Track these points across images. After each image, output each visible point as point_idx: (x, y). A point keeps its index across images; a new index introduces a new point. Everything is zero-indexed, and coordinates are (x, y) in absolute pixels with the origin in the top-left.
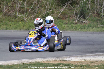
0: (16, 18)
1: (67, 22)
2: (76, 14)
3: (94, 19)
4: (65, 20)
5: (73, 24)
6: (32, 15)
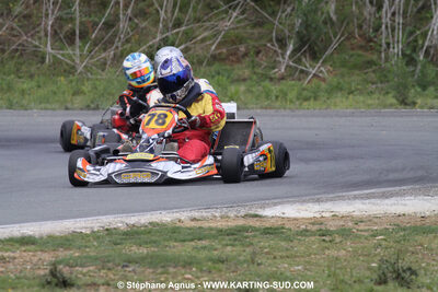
0: (43, 61)
1: (247, 72)
2: (282, 43)
3: (352, 59)
6: (105, 50)
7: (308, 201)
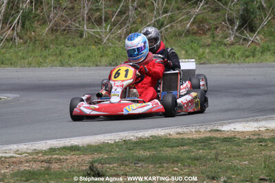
0: (81, 36)
1: (210, 41)
2: (232, 22)
4: (203, 37)
5: (225, 45)
6: (120, 28)
7: (250, 121)
